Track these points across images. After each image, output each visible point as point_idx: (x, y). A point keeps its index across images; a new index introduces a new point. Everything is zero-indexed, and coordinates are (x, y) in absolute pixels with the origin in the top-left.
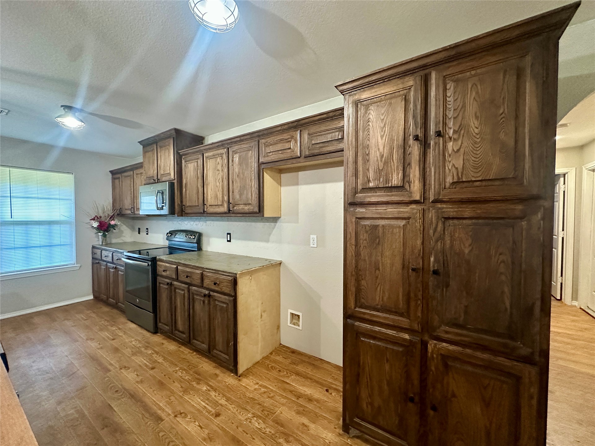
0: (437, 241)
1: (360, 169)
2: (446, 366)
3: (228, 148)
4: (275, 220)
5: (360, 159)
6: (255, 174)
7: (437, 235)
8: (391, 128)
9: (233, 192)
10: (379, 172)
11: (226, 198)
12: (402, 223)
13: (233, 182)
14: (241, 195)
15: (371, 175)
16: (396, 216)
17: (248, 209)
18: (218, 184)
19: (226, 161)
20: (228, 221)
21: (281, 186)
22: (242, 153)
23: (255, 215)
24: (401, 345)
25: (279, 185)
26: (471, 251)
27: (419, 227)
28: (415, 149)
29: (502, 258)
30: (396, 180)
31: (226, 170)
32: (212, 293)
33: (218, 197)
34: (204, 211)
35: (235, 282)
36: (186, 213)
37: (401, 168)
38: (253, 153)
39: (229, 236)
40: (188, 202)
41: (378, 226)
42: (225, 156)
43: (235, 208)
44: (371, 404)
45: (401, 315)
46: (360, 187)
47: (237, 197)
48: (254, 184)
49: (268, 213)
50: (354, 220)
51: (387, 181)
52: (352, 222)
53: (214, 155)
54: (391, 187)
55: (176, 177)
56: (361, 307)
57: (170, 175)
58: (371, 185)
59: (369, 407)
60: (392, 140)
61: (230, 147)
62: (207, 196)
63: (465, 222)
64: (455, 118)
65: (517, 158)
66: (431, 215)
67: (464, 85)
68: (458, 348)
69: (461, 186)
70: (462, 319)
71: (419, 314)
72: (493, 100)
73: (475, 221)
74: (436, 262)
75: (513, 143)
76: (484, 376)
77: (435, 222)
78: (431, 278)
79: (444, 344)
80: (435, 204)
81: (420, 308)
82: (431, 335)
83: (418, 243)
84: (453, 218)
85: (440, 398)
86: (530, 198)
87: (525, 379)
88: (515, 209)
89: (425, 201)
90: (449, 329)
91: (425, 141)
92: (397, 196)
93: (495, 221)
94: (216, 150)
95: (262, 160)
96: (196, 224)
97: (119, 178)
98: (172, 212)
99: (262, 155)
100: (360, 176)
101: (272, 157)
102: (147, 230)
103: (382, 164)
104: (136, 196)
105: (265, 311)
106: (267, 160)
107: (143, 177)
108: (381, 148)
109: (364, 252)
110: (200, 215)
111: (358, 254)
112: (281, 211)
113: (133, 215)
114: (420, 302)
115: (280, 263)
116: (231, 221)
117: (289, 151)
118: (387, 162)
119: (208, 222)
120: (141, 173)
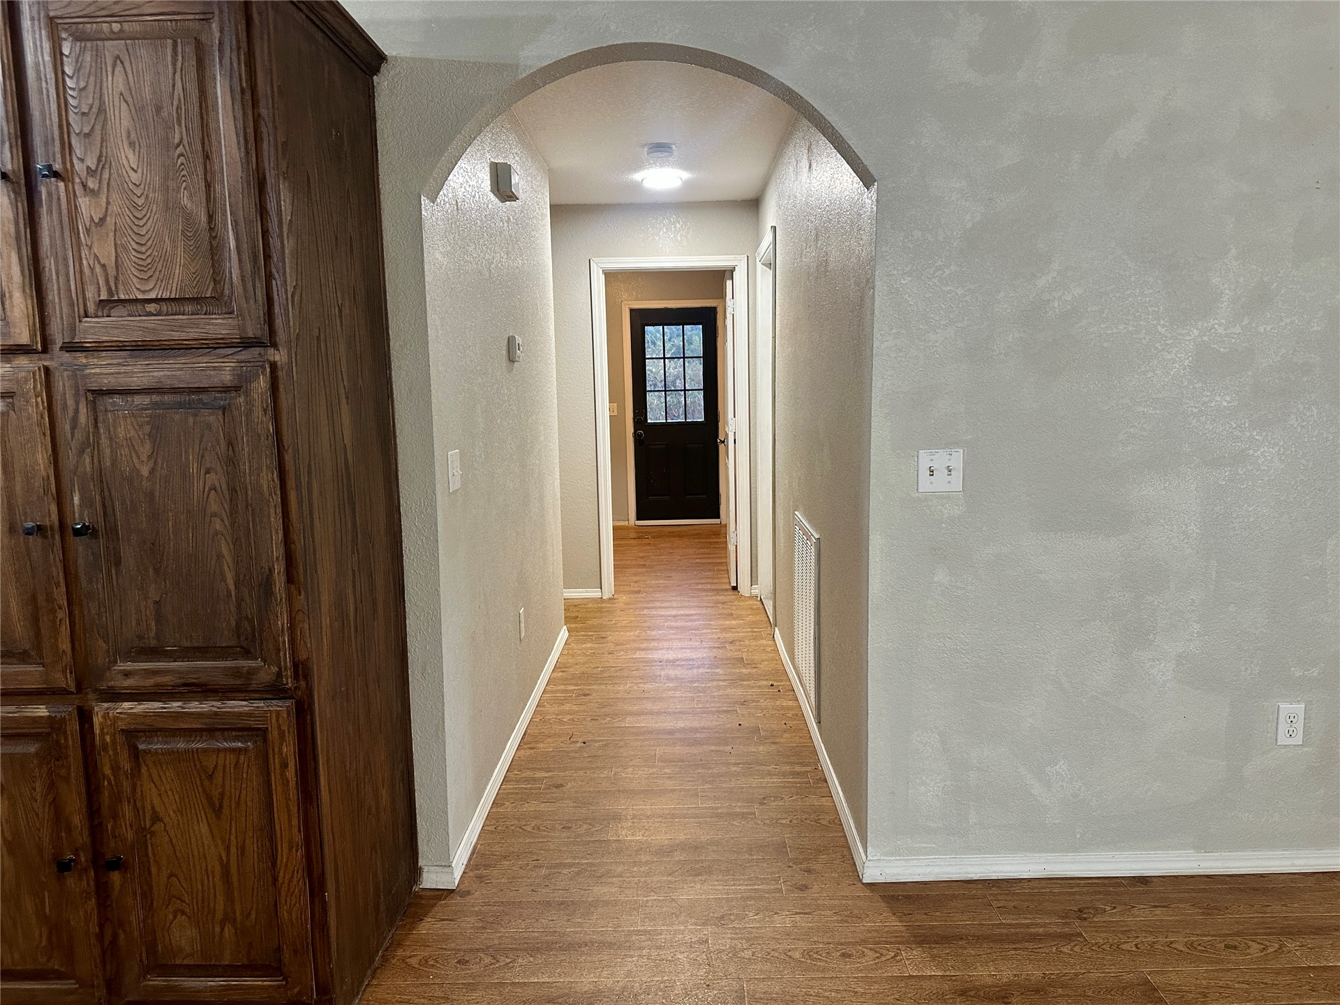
0: (81, 452)
2: (136, 755)
7: (79, 435)
24: (32, 737)
26: (152, 471)
63: (138, 400)
64: (87, 135)
65: (215, 250)
66: (62, 384)
67: (98, 55)
68: (155, 706)
69: (119, 310)
70: (152, 634)
71: (65, 645)
72: (159, 109)
73: (155, 398)
74: (87, 502)
75: (204, 219)
76: (205, 750)
77: (70, 402)
78: (80, 547)
79: (126, 705)
80: (66, 357)
81: (65, 630)
82: (96, 690)
83: (41, 459)
84: (111, 392)
85: (130, 835)
86: (246, 344)
87: (274, 734)
88: (223, 369)
89: (45, 350)
90: (129, 666)
91: (28, 185)
93: (193, 395)
114: (63, 615)
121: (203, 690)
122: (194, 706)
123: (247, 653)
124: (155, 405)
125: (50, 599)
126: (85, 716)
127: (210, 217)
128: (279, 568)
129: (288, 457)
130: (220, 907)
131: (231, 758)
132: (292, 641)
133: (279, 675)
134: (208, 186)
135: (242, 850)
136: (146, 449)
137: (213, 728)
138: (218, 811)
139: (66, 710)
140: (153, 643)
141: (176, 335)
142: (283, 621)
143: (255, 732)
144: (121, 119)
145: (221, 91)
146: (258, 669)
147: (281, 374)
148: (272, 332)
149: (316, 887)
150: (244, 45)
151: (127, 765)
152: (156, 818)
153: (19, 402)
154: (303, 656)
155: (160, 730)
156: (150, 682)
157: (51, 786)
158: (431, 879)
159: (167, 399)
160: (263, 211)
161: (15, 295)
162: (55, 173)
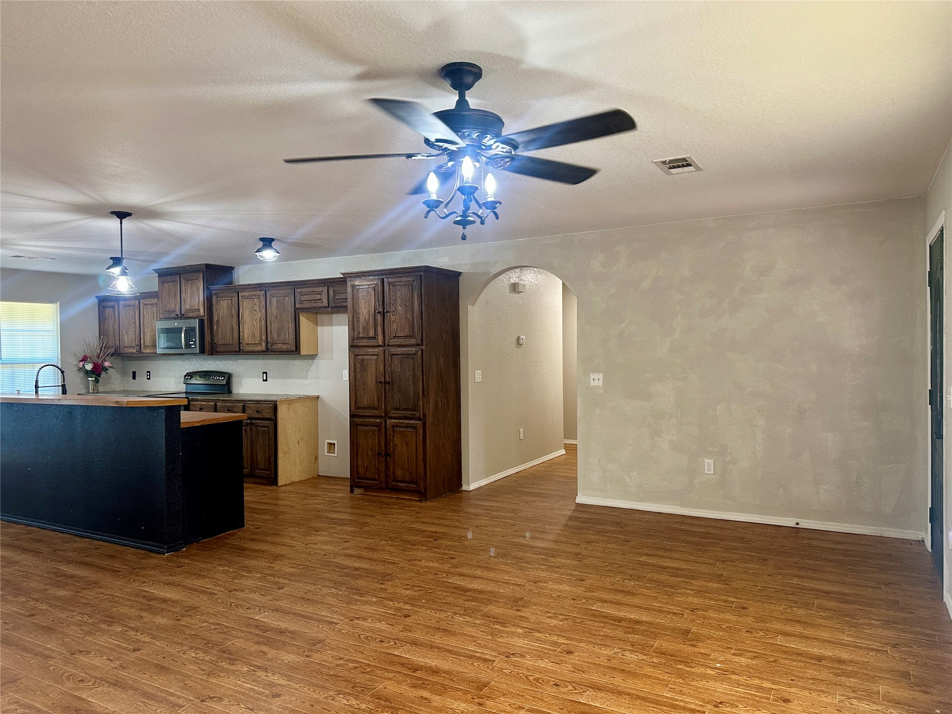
0: (388, 367)
1: (356, 326)
2: (394, 431)
3: (266, 291)
4: (313, 357)
5: (355, 319)
6: (291, 317)
7: (388, 363)
8: (369, 304)
9: (271, 332)
10: (364, 328)
11: (264, 338)
12: (375, 357)
13: (271, 323)
14: (279, 335)
15: (361, 330)
16: (372, 353)
17: (286, 348)
18: (255, 324)
19: (263, 303)
20: (264, 359)
21: (317, 326)
22: (280, 298)
23: (292, 353)
24: (377, 426)
25: (315, 324)
26: (400, 371)
27: (382, 359)
28: (379, 317)
29: (410, 373)
30: (371, 334)
31: (264, 311)
33: (256, 336)
34: (240, 349)
35: (275, 408)
36: (217, 352)
37: (373, 327)
38: (290, 299)
39: (265, 375)
40: (219, 339)
41: (364, 359)
42: (262, 298)
43: (273, 347)
44: (363, 466)
45: (376, 409)
46: (355, 337)
47: (276, 336)
48: (291, 326)
49: (303, 352)
50: (353, 356)
51: (368, 335)
52: (352, 358)
53: (250, 296)
54: (370, 337)
55: (206, 313)
56: (357, 409)
57: (199, 311)
58: (361, 335)
59: (362, 468)
60: (369, 311)
61: (268, 291)
62: (243, 335)
63: (399, 356)
64: (393, 305)
65: (413, 327)
66: (386, 351)
67: (396, 289)
68: (398, 421)
69: (397, 338)
70: (398, 405)
71: (383, 407)
72: (405, 299)
73: (402, 355)
74: (389, 377)
75: (411, 320)
76: (406, 431)
77: (387, 357)
78: (387, 385)
79: (393, 420)
80: (388, 347)
81: (384, 403)
82: (388, 417)
83: (382, 368)
84: (394, 355)
85: (392, 449)
86: (418, 345)
87: (418, 428)
88: (413, 350)
89: (384, 346)
90: (394, 412)
91: (383, 314)
92: (372, 342)
93: (407, 355)
94: (252, 291)
95: (297, 306)
96: (224, 364)
97: (113, 307)
98: (202, 351)
99: (297, 302)
100: (356, 330)
101: (307, 305)
102: (148, 374)
103: (365, 324)
104: (144, 331)
105: (302, 439)
106: (302, 306)
107: (155, 308)
108: (365, 315)
109: (358, 375)
110: (234, 353)
111: (355, 377)
112: (317, 349)
113: (138, 354)
114: (383, 400)
115: (318, 397)
116: (268, 359)
117: (320, 301)
118: (367, 324)
119: (240, 361)
120: (153, 304)
121: (407, 418)
122: (405, 421)
123: (414, 411)
124: (401, 357)
125: (381, 397)
126: (386, 422)
127: (413, 320)
128: (421, 392)
129: (424, 369)
130: (407, 467)
131: (410, 433)
132: (423, 409)
133: (420, 415)
134: (413, 313)
135: (411, 455)
136: (399, 367)
137: (408, 426)
138: (407, 444)
139: (383, 421)
140: (398, 407)
141: (405, 343)
142: (421, 404)
143: (415, 428)
144: (399, 301)
145: (415, 295)
146: (416, 414)
147: (424, 351)
148: (422, 343)
149: (425, 466)
150: (420, 286)
151: (392, 433)
152: (396, 446)
153: (379, 356)
154: (425, 412)
155: (398, 426)
156: (397, 415)
157: (379, 437)
158: (465, 487)
159: (404, 356)
160: (422, 318)
161: (380, 335)
162: (388, 312)
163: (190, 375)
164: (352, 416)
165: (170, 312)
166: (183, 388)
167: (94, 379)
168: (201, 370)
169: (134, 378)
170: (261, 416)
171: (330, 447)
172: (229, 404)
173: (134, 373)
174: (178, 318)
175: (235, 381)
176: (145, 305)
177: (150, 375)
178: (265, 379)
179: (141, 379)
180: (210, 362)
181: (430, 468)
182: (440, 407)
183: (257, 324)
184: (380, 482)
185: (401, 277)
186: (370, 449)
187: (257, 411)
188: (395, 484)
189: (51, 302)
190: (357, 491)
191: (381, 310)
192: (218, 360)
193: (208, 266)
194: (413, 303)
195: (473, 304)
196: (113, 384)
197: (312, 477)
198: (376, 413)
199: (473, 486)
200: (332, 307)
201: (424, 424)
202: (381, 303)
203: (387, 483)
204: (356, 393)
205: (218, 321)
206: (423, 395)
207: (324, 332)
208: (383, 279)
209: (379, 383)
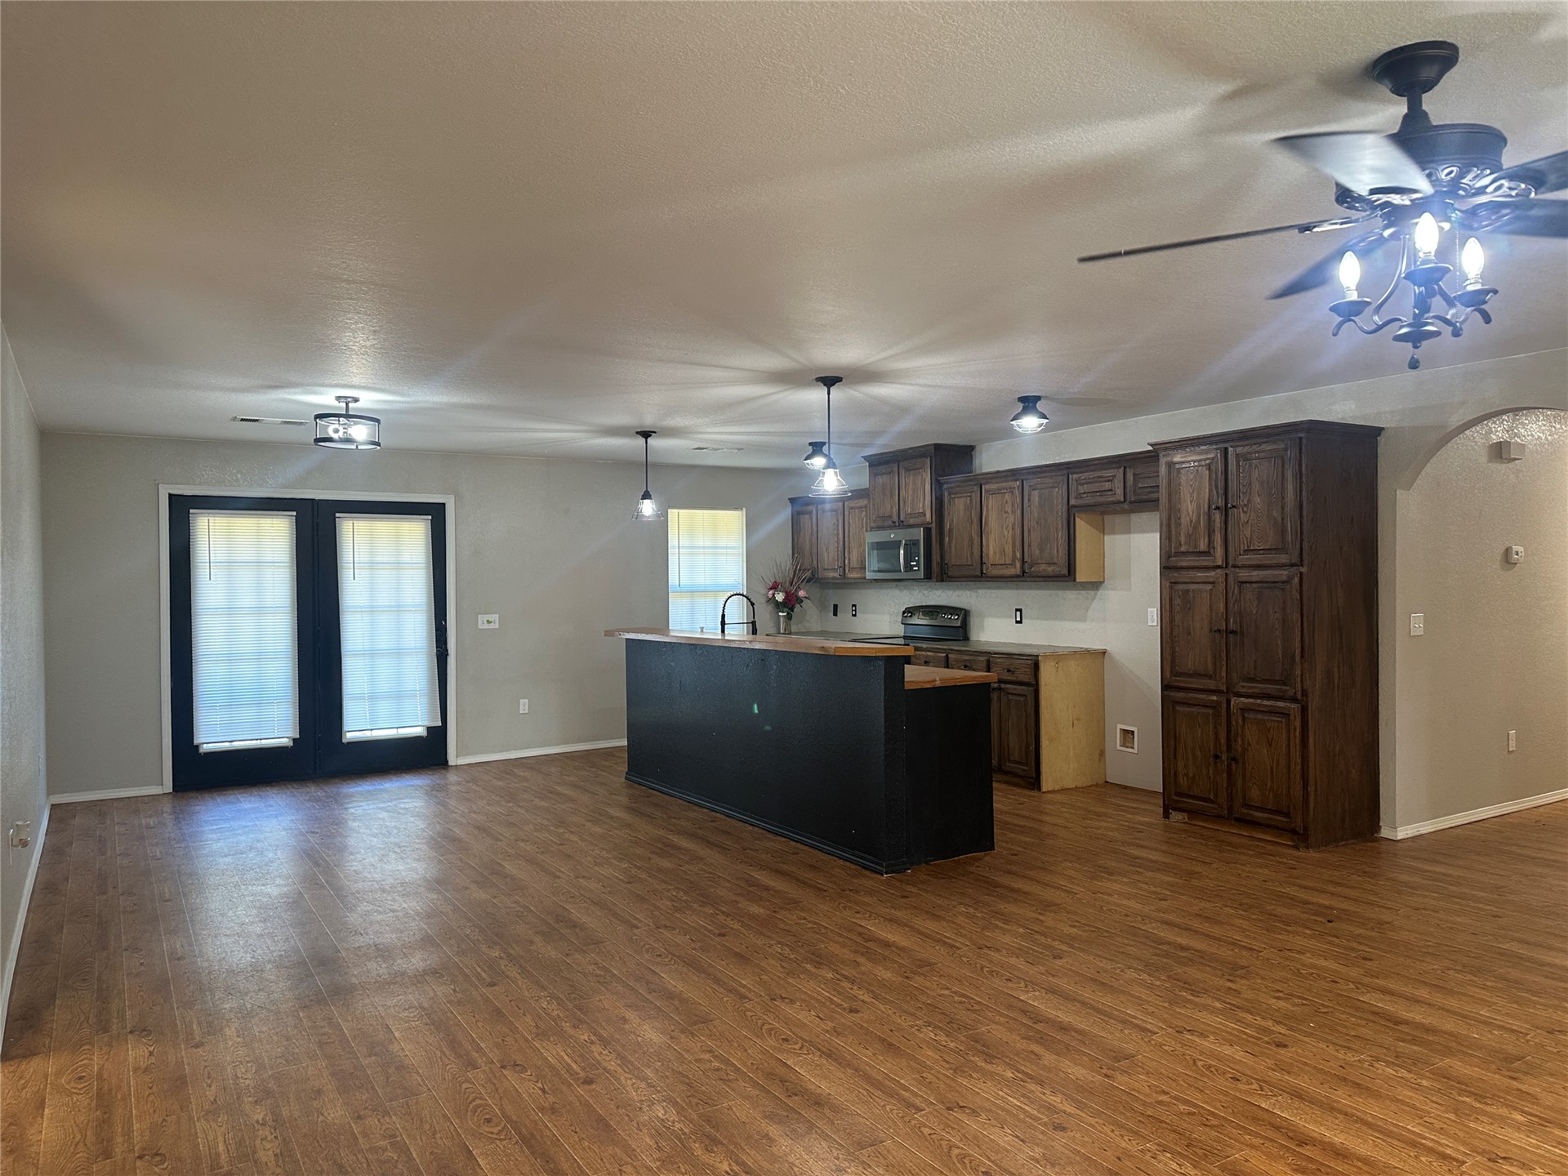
0: (1234, 604)
1: (1173, 532)
2: (1244, 719)
3: (1023, 481)
4: (1096, 585)
5: (1173, 522)
6: (1062, 521)
7: (1234, 598)
8: (1199, 494)
9: (1029, 546)
10: (1189, 536)
11: (1018, 554)
12: (1209, 587)
13: (1029, 531)
14: (1041, 550)
15: (1182, 539)
16: (1203, 580)
17: (1052, 571)
18: (1006, 533)
19: (1019, 500)
20: (1017, 589)
21: (1104, 534)
22: (1044, 491)
23: (1062, 579)
24: (1211, 708)
25: (1100, 532)
26: (1257, 612)
27: (1221, 591)
28: (1217, 517)
29: (1277, 615)
30: (1203, 546)
31: (1019, 512)
32: (1003, 686)
33: (1006, 552)
34: (982, 573)
35: (1036, 667)
36: (949, 577)
37: (1207, 534)
38: (1060, 492)
39: (1018, 613)
40: (952, 558)
41: (1189, 590)
42: (1017, 493)
43: (1033, 569)
44: (1186, 775)
45: (1210, 677)
46: (1173, 551)
47: (1037, 552)
48: (1062, 535)
49: (1080, 577)
50: (1168, 585)
51: (1196, 547)
52: (1166, 588)
53: (999, 489)
54: (1199, 552)
55: (934, 519)
56: (1175, 676)
57: (925, 515)
58: (1183, 549)
59: (1185, 778)
60: (1199, 507)
61: (1026, 480)
62: (988, 549)
63: (1254, 585)
64: (1245, 493)
65: (1283, 531)
66: (1231, 579)
67: (1251, 465)
68: (1252, 700)
69: (1251, 553)
70: (1253, 672)
71: (1224, 674)
72: (1268, 482)
73: (1260, 584)
74: (1235, 622)
75: (1280, 520)
76: (1268, 720)
77: (1233, 586)
78: (1231, 637)
79: (1242, 699)
80: (1233, 569)
81: (1225, 668)
82: (1233, 692)
83: (1222, 606)
84: (1246, 582)
85: (1240, 749)
87: (1292, 717)
88: (1283, 574)
89: (1226, 567)
90: (1244, 684)
91: (1226, 511)
92: (1204, 561)
93: (1272, 584)
94: (1002, 482)
95: (1073, 502)
96: (958, 596)
97: (810, 513)
98: (928, 576)
99: (1072, 495)
100: (1173, 540)
101: (1088, 500)
102: (854, 608)
103: (1191, 529)
104: (849, 545)
105: (1078, 719)
106: (1080, 502)
107: (864, 513)
108: (1191, 513)
109: (1178, 618)
110: (973, 579)
111: (1172, 621)
112: (1104, 572)
113: (841, 579)
114: (1224, 663)
115: (1104, 653)
116: (1024, 589)
117: (1110, 493)
118: (1195, 528)
119: (980, 592)
120: (861, 507)
121: (1269, 697)
122: (1266, 702)
123: (1285, 684)
124: (1260, 587)
125: (1220, 656)
126: (1228, 702)
127: (1283, 519)
128: (1298, 651)
129: (1304, 608)
130: (1269, 785)
131: (1276, 724)
132: (1302, 681)
133: (1295, 693)
134: (1283, 508)
135: (1278, 761)
136: (1255, 603)
137: (1271, 712)
138: (1270, 745)
139: (1223, 699)
140: (1252, 676)
141: (1268, 562)
142: (1298, 672)
143: (1285, 714)
144: (1256, 486)
145: (1289, 475)
146: (1288, 690)
147: (1304, 576)
148: (1301, 560)
149: (1305, 785)
150: (1298, 458)
151: (1240, 722)
152: (1249, 744)
153: (1217, 585)
154: (1305, 687)
155: (1253, 710)
156: (1250, 691)
157: (1215, 727)
158: (1385, 833)
159: (1264, 585)
160: (1301, 516)
161: (1219, 548)
162: (1234, 507)
163: (910, 612)
164: (1165, 687)
165: (884, 518)
166: (900, 630)
167: (785, 614)
168: (924, 604)
169: (835, 614)
170: (1014, 679)
171: (1124, 736)
172: (966, 658)
173: (836, 607)
174: (895, 526)
175: (974, 622)
176: (851, 508)
177: (855, 611)
178: (1018, 619)
179: (845, 614)
180: (938, 593)
181: (1316, 791)
182: (1336, 681)
183: (1008, 534)
184: (1218, 805)
185: (1261, 444)
186: (1200, 747)
187: (1009, 671)
188: (1246, 811)
189: (736, 509)
190: (1176, 816)
191: (1221, 503)
192: (949, 589)
193: (937, 447)
194: (1283, 489)
195: (1408, 487)
196: (808, 621)
197: (1095, 783)
198: (1211, 684)
199: (1403, 833)
200: (1131, 502)
201: (1304, 710)
202: (1221, 492)
203: (1230, 809)
204: (1173, 648)
205: (951, 530)
206: (1302, 657)
207: (1114, 543)
208: (1226, 449)
209: (1215, 632)
